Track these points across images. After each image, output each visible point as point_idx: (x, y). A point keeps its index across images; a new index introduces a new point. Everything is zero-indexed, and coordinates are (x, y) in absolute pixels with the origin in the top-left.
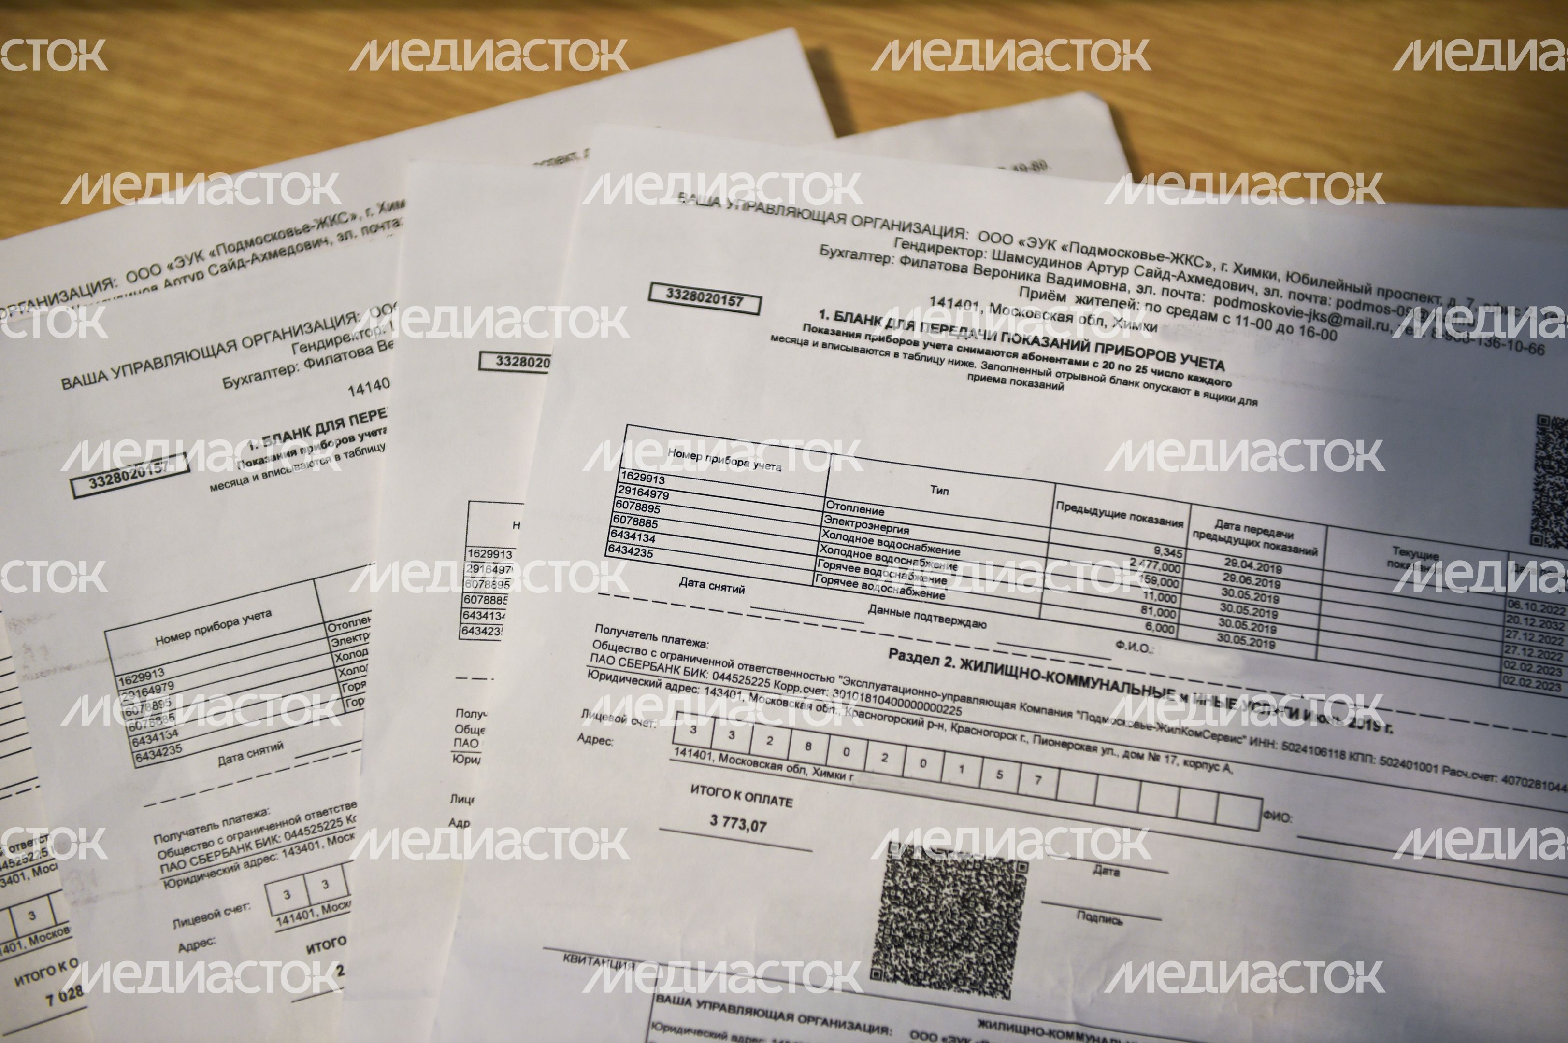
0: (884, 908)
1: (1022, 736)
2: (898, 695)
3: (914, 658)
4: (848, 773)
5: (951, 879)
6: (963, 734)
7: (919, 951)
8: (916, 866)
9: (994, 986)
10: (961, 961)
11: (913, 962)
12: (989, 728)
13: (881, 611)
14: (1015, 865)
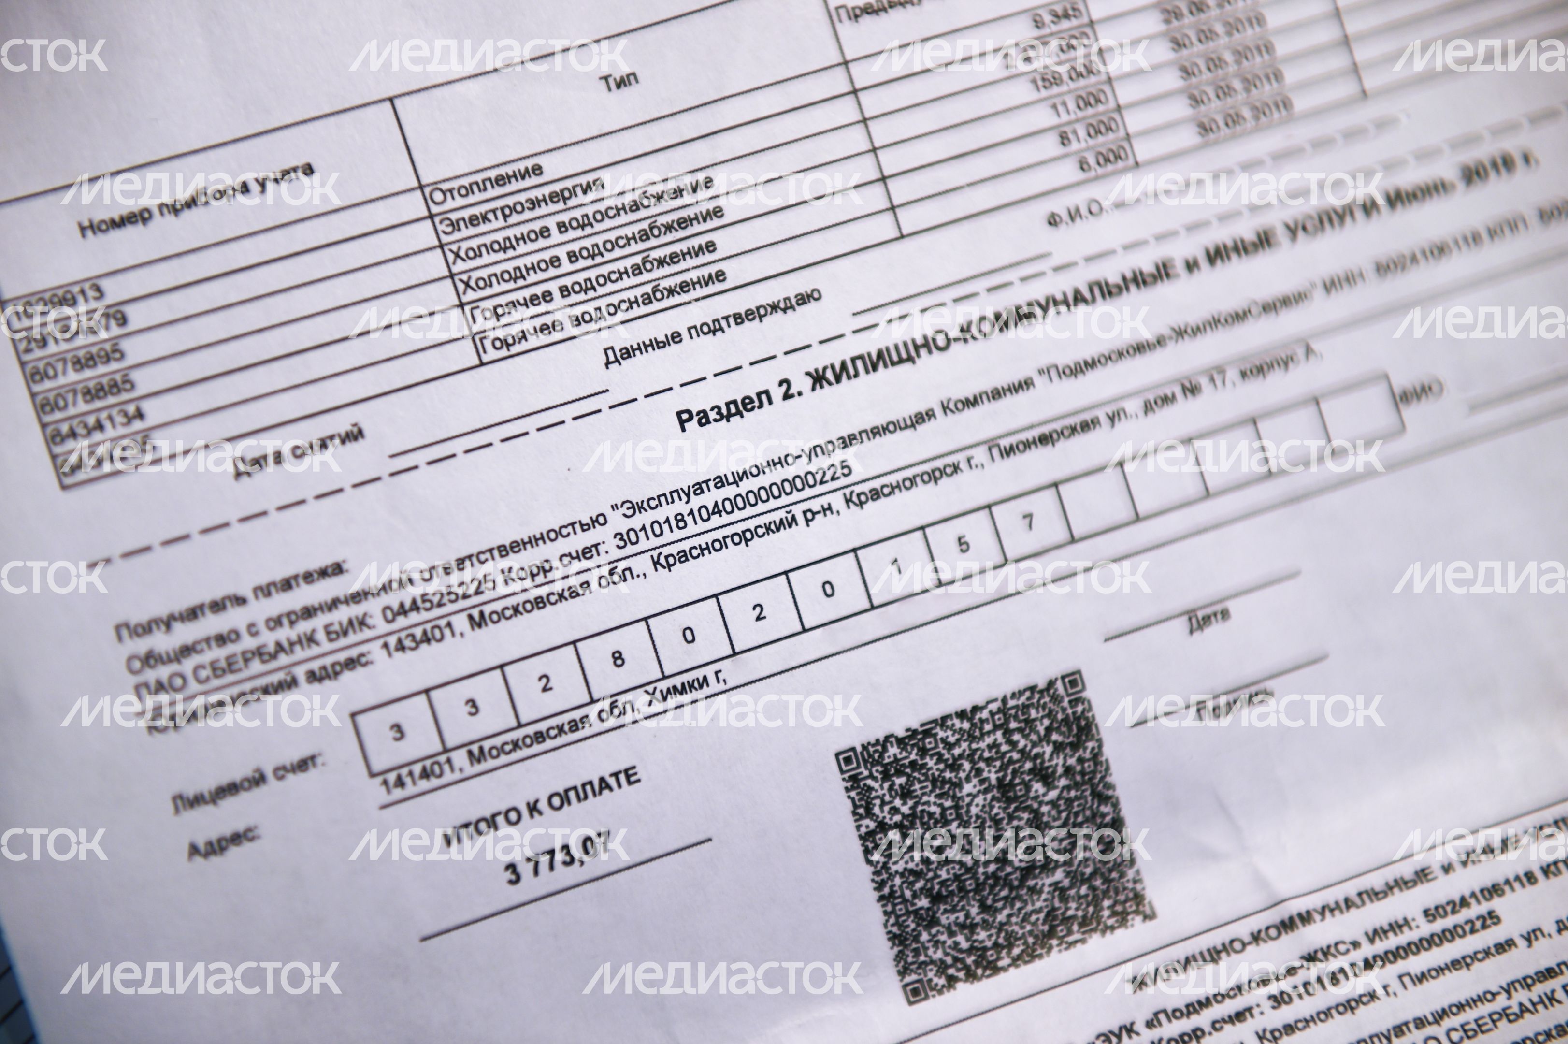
0: (877, 873)
1: (969, 460)
2: (730, 491)
3: (724, 411)
4: (709, 671)
5: (967, 766)
6: (870, 506)
7: (967, 916)
8: (899, 773)
9: (1119, 908)
10: (1044, 896)
11: (968, 939)
12: (909, 473)
13: (628, 353)
14: (1059, 685)
